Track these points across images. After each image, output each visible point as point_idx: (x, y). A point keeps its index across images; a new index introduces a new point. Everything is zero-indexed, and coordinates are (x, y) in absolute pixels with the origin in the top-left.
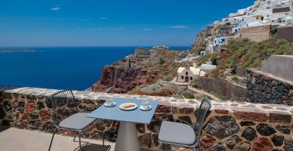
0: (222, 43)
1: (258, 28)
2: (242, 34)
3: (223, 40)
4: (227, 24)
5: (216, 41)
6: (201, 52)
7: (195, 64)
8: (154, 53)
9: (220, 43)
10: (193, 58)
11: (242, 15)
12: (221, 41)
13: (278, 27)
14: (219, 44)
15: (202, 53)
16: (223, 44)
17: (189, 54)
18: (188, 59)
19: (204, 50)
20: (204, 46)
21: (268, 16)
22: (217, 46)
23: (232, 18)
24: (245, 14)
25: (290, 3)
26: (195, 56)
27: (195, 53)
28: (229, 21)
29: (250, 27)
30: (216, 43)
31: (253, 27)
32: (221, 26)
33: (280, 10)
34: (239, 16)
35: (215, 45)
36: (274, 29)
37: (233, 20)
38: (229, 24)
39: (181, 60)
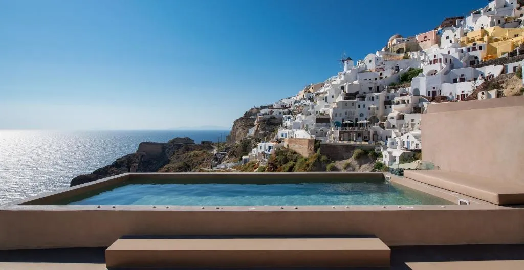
0: (269, 151)
1: (304, 140)
3: (270, 147)
4: (271, 118)
5: (261, 147)
6: (243, 157)
8: (172, 150)
9: (266, 150)
10: (233, 164)
12: (267, 148)
13: (321, 143)
14: (266, 152)
15: (244, 159)
16: (269, 153)
17: (227, 157)
18: (225, 166)
19: (247, 155)
20: (246, 147)
21: (313, 125)
22: (263, 154)
23: (277, 110)
24: (290, 107)
25: (330, 112)
26: (235, 162)
27: (235, 156)
28: (274, 114)
29: (297, 137)
30: (261, 149)
31: (299, 139)
32: (264, 121)
33: (322, 120)
34: (284, 109)
35: (260, 152)
36: (317, 144)
37: (278, 114)
38: (274, 118)
39: (216, 165)
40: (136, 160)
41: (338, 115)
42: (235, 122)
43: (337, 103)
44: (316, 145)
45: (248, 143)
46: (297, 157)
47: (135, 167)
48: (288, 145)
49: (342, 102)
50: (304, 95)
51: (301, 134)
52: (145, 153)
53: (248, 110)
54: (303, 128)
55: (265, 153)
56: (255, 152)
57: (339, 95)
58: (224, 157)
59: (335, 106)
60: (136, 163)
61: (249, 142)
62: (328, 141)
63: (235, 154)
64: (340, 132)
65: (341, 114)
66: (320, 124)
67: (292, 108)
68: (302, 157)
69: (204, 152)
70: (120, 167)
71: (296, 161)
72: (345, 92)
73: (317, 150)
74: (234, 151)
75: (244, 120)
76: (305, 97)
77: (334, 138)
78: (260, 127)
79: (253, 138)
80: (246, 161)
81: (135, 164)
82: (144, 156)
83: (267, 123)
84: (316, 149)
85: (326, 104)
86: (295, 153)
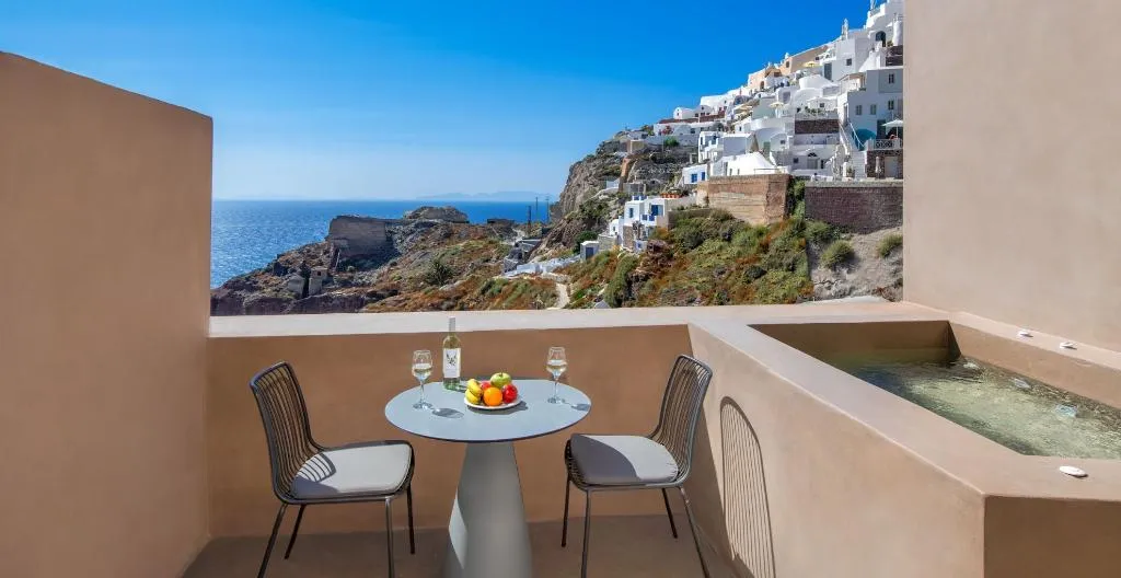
0: (652, 219)
1: (754, 181)
2: (711, 196)
3: (655, 210)
4: (666, 144)
5: (631, 210)
6: (585, 243)
7: (565, 287)
8: (410, 237)
9: (645, 218)
10: (556, 263)
11: (712, 118)
12: (647, 211)
13: (808, 184)
14: (643, 222)
15: (587, 249)
16: (653, 224)
17: (543, 247)
18: (538, 267)
19: (595, 238)
20: (594, 220)
21: (783, 142)
22: (637, 227)
23: (684, 123)
24: (721, 114)
25: (839, 105)
26: (562, 256)
27: (564, 244)
28: (675, 135)
29: (734, 173)
30: (631, 216)
31: (742, 178)
32: (648, 151)
33: (814, 125)
34: (703, 119)
35: (628, 223)
36: (797, 187)
37: (686, 133)
38: (675, 144)
39: (515, 268)
40: (324, 258)
41: (866, 110)
42: (572, 169)
43: (861, 76)
44: (792, 193)
45: (600, 208)
46: (731, 229)
47: (319, 274)
48: (707, 199)
49: (880, 71)
50: (762, 84)
51: (749, 165)
52: (344, 243)
53: (610, 137)
54: (755, 148)
55: (641, 225)
56: (615, 227)
57: (868, 56)
58: (534, 249)
59: (855, 85)
60: (321, 264)
61: (602, 206)
62: (830, 179)
63: (564, 238)
64: (869, 153)
65: (873, 109)
66: (807, 137)
67: (727, 118)
68: (747, 228)
69: (491, 242)
70: (286, 273)
71: (729, 239)
72: (890, 43)
73: (795, 205)
74: (563, 230)
75: (597, 162)
76: (766, 87)
77: (851, 173)
78: (636, 169)
79: (614, 196)
80: (590, 251)
81: (318, 268)
82: (343, 249)
83: (653, 158)
84: (791, 203)
85: (829, 84)
86: (728, 217)
